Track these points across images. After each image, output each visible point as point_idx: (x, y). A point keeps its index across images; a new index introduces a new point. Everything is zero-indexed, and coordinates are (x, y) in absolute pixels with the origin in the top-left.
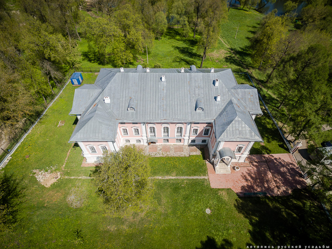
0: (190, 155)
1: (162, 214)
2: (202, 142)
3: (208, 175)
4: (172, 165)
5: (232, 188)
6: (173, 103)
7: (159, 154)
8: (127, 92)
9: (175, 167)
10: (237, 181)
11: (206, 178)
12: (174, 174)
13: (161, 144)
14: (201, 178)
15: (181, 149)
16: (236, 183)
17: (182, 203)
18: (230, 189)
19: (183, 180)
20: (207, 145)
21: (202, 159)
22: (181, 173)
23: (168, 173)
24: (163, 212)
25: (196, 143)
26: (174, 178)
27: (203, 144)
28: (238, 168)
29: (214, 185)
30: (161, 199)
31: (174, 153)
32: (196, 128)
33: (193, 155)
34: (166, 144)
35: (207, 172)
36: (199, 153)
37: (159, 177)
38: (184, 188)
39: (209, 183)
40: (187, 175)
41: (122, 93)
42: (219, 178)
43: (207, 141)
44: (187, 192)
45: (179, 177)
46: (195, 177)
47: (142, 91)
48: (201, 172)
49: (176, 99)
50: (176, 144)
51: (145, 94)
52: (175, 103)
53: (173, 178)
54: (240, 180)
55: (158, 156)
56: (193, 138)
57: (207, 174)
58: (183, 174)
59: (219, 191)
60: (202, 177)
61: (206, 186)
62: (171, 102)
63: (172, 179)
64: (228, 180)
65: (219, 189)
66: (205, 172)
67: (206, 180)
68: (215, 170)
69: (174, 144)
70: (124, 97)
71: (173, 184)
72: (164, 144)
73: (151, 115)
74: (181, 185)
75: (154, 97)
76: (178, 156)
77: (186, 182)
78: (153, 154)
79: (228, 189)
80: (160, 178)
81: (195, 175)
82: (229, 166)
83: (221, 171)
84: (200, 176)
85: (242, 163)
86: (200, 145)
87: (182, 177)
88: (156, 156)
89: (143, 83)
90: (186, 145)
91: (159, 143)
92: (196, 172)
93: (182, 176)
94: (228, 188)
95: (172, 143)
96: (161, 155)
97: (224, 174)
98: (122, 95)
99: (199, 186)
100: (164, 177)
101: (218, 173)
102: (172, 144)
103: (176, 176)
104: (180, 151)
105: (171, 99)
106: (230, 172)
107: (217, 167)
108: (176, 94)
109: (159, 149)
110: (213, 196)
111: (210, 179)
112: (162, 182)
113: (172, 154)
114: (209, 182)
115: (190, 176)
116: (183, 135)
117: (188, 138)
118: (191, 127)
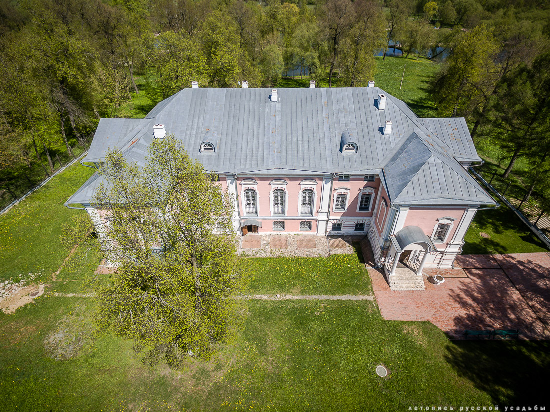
0: (330, 255)
1: (267, 376)
2: (355, 231)
3: (374, 294)
4: (292, 272)
5: (431, 320)
6: (295, 139)
7: (265, 252)
8: (202, 119)
9: (298, 276)
10: (442, 307)
11: (370, 298)
12: (297, 290)
13: (268, 233)
14: (358, 300)
15: (311, 243)
16: (441, 310)
17: (316, 349)
18: (429, 322)
19: (317, 303)
20: (366, 236)
21: (358, 261)
22: (312, 287)
23: (282, 288)
24: (270, 370)
25: (344, 231)
26: (298, 298)
27: (359, 233)
28: (440, 279)
29: (389, 313)
30: (265, 341)
31: (297, 251)
32: (343, 192)
33: (337, 254)
34: (279, 233)
35: (372, 288)
36: (350, 250)
37: (263, 296)
38: (321, 318)
39: (378, 309)
40: (327, 292)
41: (191, 122)
42: (401, 300)
43: (365, 228)
44: (328, 328)
45: (307, 297)
46: (344, 298)
47: (232, 119)
48: (357, 286)
49: (300, 133)
50: (300, 233)
51: (237, 122)
52: (299, 140)
53: (295, 298)
54: (449, 305)
55: (263, 255)
56: (337, 217)
57: (371, 292)
58: (317, 290)
59: (404, 327)
60: (361, 298)
61: (372, 315)
62: (291, 137)
63: (293, 301)
64: (422, 303)
65: (402, 322)
66: (367, 287)
67: (370, 302)
68: (388, 283)
69: (297, 233)
70: (195, 129)
71: (295, 310)
72: (276, 233)
73: (248, 160)
74: (312, 313)
75: (256, 129)
76: (305, 255)
77: (325, 307)
78: (250, 253)
79: (424, 323)
80: (265, 298)
81: (344, 293)
82: (420, 274)
83: (404, 286)
84: (356, 294)
85: (446, 270)
86: (352, 236)
87: (316, 297)
88: (258, 256)
89: (233, 104)
90: (323, 237)
91: (264, 230)
92: (345, 286)
93: (316, 294)
94: (424, 321)
95: (293, 231)
96: (269, 255)
97: (410, 292)
98: (191, 124)
99: (355, 315)
100: (275, 296)
101: (396, 289)
102: (293, 233)
103: (302, 293)
104: (310, 247)
105: (290, 132)
106: (424, 286)
107: (394, 276)
108: (300, 123)
109: (265, 242)
110: (391, 336)
111: (379, 302)
112: (269, 307)
113: (292, 252)
114: (378, 307)
115: (334, 295)
116: (315, 211)
117: (326, 219)
118: (333, 190)
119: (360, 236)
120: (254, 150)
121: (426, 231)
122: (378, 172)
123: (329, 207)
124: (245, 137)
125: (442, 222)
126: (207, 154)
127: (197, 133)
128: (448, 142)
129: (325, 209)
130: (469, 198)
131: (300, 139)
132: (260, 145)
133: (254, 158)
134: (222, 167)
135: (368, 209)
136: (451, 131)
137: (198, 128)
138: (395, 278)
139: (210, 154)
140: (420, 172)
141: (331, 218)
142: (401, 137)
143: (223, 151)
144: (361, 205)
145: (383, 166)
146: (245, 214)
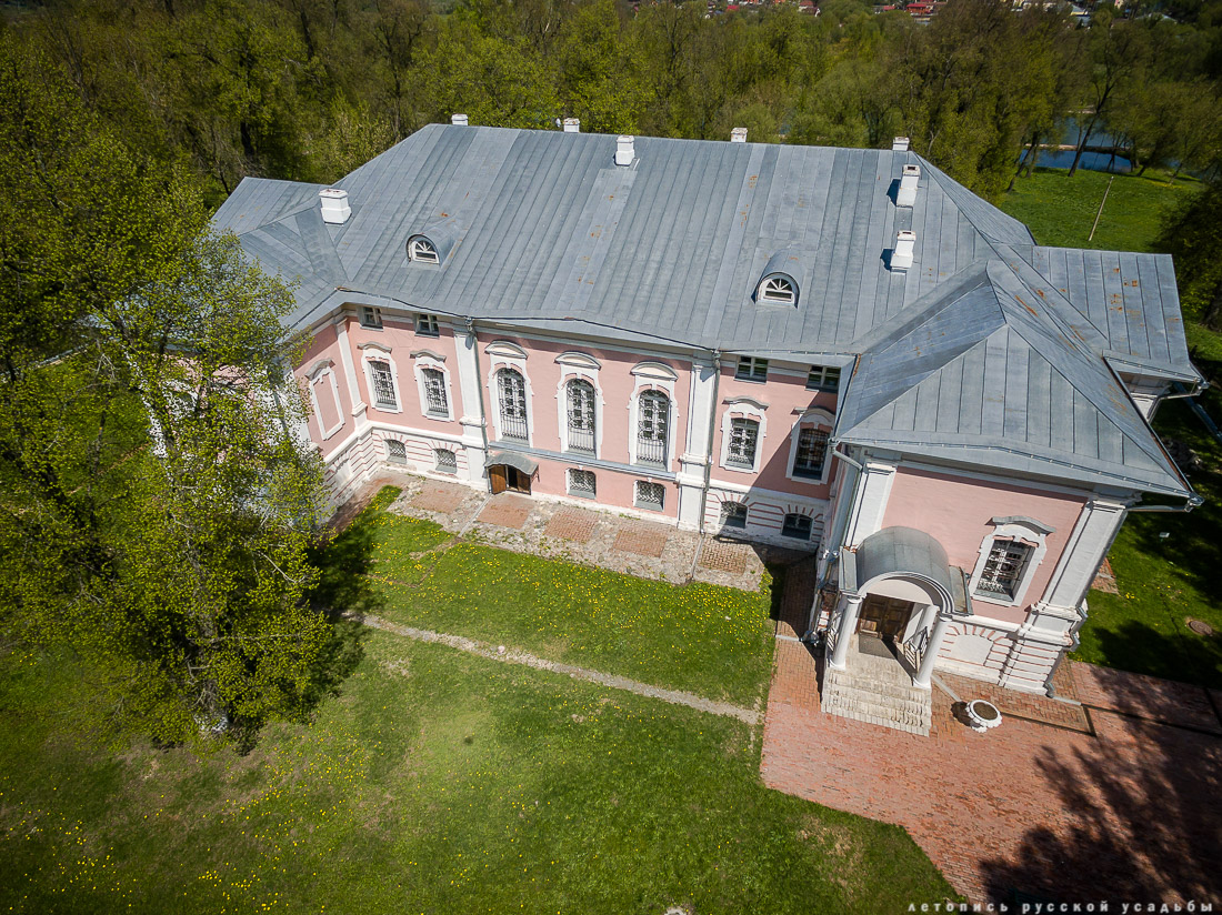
0: (690, 581)
1: (352, 839)
2: (783, 534)
3: (764, 707)
4: (567, 600)
5: (914, 827)
6: (642, 256)
7: (526, 541)
8: (440, 189)
9: (579, 614)
10: (962, 798)
11: (749, 717)
12: (559, 647)
13: (555, 498)
14: (713, 711)
15: (654, 541)
16: (958, 805)
17: (519, 808)
18: (901, 831)
19: (591, 693)
20: (811, 557)
21: (766, 612)
22: (599, 648)
23: (523, 633)
24: (371, 824)
25: (750, 530)
26: (549, 666)
27: (792, 542)
28: (989, 713)
29: (782, 772)
30: (402, 751)
31: (606, 555)
32: (748, 411)
33: (710, 582)
34: (580, 503)
35: (766, 691)
36: (752, 577)
37: (465, 640)
38: (578, 731)
39: (759, 753)
40: (633, 671)
41: (416, 194)
42: (839, 744)
43: (811, 529)
44: (584, 761)
45: (575, 671)
46: (675, 697)
47: (508, 195)
48: (726, 677)
49: (661, 241)
50: (635, 513)
51: (517, 204)
52: (652, 258)
53: (542, 664)
54: (990, 798)
55: (517, 546)
57: (759, 700)
58: (611, 659)
59: (808, 819)
60: (723, 708)
61: (732, 762)
62: (633, 250)
63: (531, 671)
64: (903, 772)
65: (814, 808)
66: (752, 685)
67: (744, 727)
68: (820, 689)
69: (626, 511)
70: (417, 211)
71: (523, 694)
72: (572, 501)
74: (565, 712)
75: (555, 223)
76: (622, 569)
77: (608, 707)
78: (490, 535)
79: (884, 828)
80: (469, 646)
81: (680, 684)
82: (924, 683)
83: (864, 706)
84: (713, 696)
85: (1026, 696)
86: (772, 548)
87: (595, 677)
88: (504, 546)
89: (524, 164)
90: (690, 534)
91: (545, 489)
92: (692, 666)
93: (602, 668)
94: (886, 820)
95: (616, 505)
96: (533, 549)
97: (877, 728)
98: (412, 199)
99: (682, 749)
100: (493, 648)
101: (839, 711)
102: (616, 510)
103: (565, 657)
104: (645, 552)
105: (636, 238)
106: (928, 723)
107: (839, 666)
108: (668, 220)
109: (538, 518)
110: (754, 832)
111: (771, 733)
112: (465, 670)
113: (592, 553)
114: (759, 745)
115: (648, 681)
116: (672, 456)
117: (700, 481)
118: (720, 401)
119: (796, 552)
120: (533, 270)
121: (955, 554)
122: (842, 361)
123: (710, 452)
124: (522, 240)
125: (1006, 531)
126: (420, 266)
127: (417, 219)
128: (1098, 315)
129: (698, 453)
130: (1094, 464)
131: (656, 256)
132: (552, 260)
133: (526, 287)
134: (441, 298)
135: (818, 475)
136: (1115, 287)
137: (424, 208)
138: (840, 679)
139: (427, 267)
140: (951, 368)
141: (713, 482)
142: (942, 279)
143: (458, 265)
144: (799, 461)
145: (860, 350)
146: (499, 437)
